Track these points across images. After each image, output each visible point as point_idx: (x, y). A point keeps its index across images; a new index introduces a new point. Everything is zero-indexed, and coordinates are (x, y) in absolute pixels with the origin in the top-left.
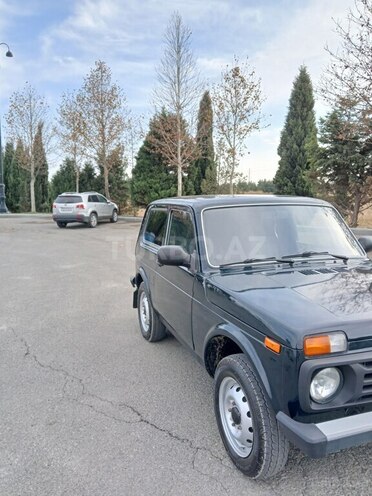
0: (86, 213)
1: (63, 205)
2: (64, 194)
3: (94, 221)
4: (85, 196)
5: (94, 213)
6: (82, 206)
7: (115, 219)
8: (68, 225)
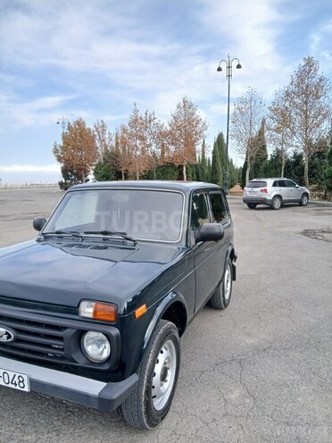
0: (269, 197)
1: (250, 189)
2: (254, 180)
3: (277, 204)
4: (270, 181)
5: (278, 196)
6: (266, 191)
7: (304, 203)
8: (258, 206)
